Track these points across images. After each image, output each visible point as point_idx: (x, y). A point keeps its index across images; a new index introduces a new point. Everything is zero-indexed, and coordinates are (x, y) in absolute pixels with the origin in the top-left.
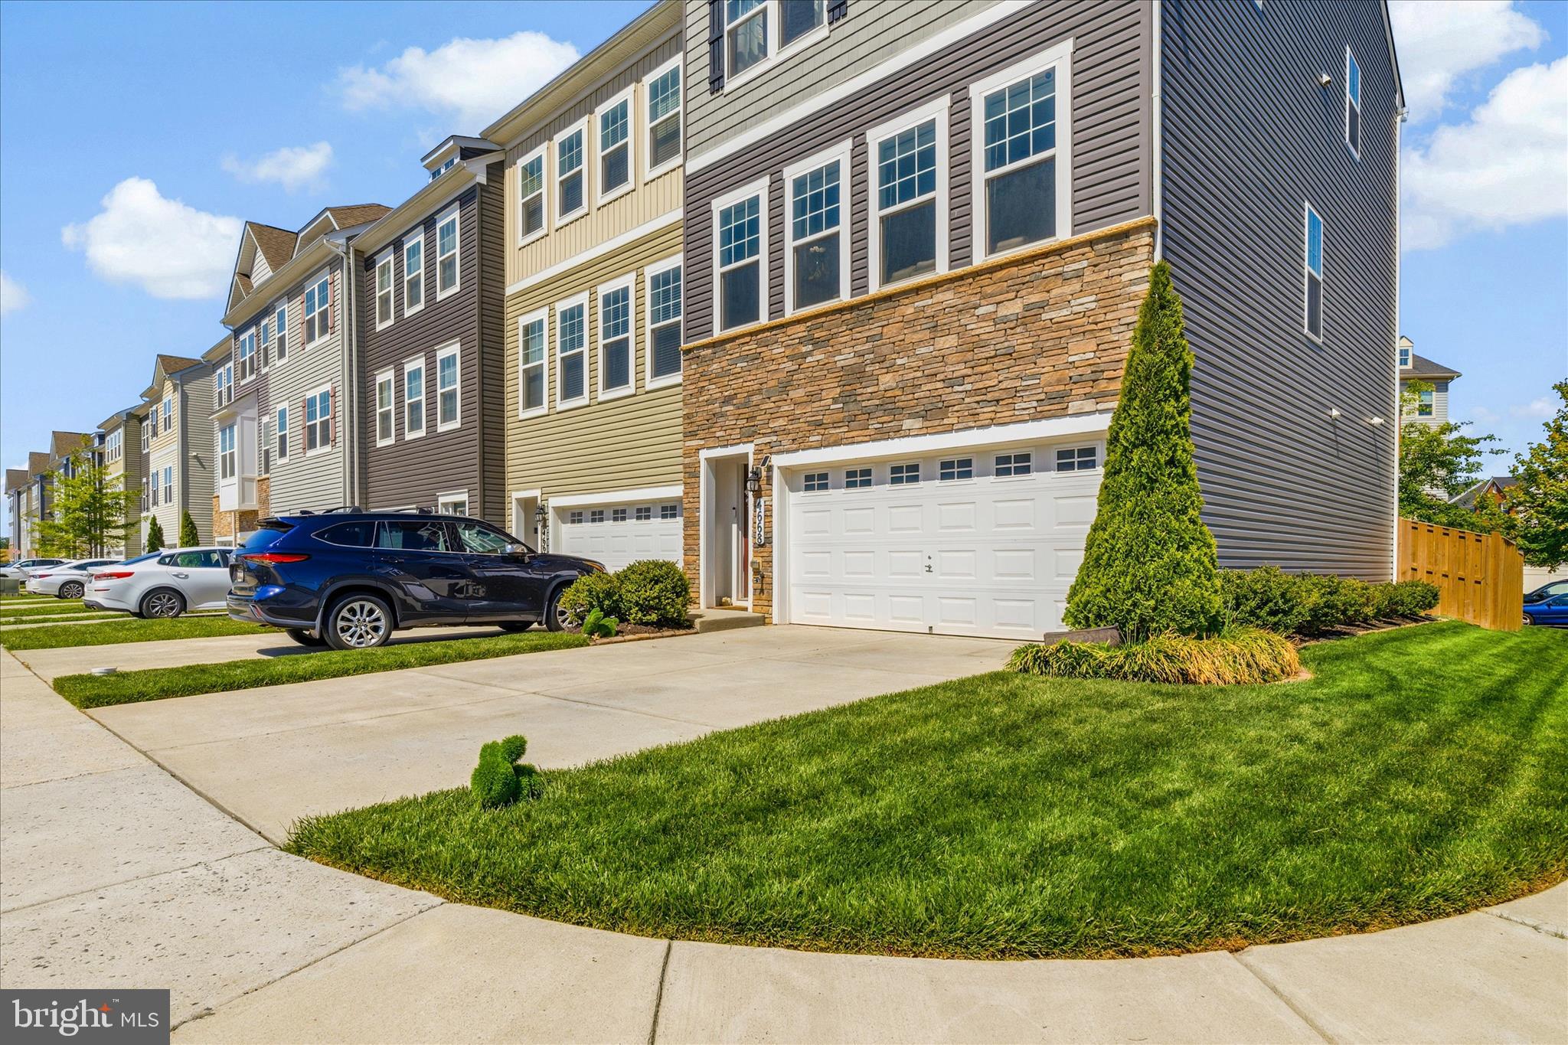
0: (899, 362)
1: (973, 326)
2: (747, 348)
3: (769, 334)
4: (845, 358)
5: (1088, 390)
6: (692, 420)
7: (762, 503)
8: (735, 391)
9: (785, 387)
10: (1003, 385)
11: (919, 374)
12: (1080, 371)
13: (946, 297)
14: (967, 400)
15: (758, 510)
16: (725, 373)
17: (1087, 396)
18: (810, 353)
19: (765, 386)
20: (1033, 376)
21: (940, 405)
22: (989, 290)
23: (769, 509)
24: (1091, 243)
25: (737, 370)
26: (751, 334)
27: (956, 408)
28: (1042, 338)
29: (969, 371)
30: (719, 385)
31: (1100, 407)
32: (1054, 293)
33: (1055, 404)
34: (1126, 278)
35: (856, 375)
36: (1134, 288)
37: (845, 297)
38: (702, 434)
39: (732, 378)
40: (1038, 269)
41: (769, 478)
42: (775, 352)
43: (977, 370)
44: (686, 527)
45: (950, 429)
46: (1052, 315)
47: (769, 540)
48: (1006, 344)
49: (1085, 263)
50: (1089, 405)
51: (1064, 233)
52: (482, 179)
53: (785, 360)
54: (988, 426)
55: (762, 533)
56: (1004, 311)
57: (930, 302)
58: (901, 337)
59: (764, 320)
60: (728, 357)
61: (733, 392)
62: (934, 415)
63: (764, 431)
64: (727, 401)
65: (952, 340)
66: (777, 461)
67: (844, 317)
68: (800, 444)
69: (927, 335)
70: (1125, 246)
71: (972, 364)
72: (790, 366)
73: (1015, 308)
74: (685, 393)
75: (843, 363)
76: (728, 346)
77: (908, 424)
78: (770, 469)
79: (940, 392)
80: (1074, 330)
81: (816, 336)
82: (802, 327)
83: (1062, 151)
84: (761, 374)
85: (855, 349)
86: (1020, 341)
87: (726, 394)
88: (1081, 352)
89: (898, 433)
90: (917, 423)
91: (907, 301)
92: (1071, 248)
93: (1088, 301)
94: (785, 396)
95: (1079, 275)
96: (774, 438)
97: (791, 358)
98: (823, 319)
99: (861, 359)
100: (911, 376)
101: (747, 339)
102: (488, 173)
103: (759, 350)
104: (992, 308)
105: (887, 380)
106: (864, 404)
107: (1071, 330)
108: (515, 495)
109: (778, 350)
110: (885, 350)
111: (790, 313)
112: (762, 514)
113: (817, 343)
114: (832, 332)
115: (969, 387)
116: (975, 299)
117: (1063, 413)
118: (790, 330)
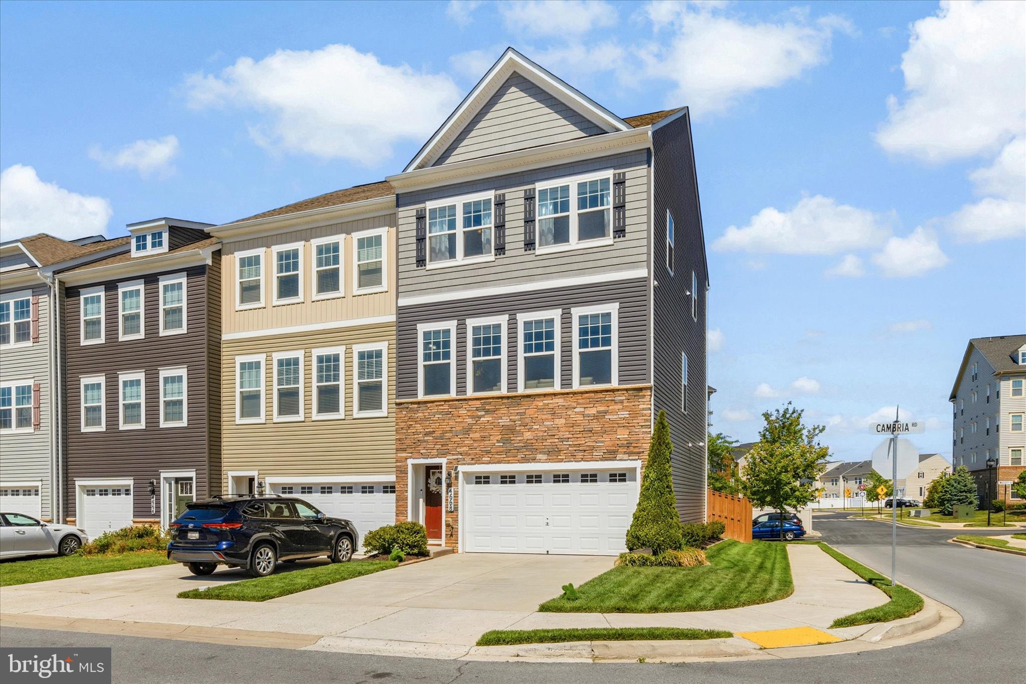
0: (535, 427)
1: (573, 416)
2: (442, 408)
3: (457, 402)
4: (505, 421)
5: (626, 450)
6: (403, 442)
7: (452, 490)
8: (434, 430)
9: (468, 430)
10: (586, 444)
11: (546, 434)
12: (621, 442)
13: (560, 401)
14: (570, 449)
15: (450, 494)
16: (426, 419)
17: (625, 453)
18: (483, 416)
19: (453, 429)
20: (602, 442)
21: (556, 450)
22: (581, 401)
23: (456, 493)
24: (627, 390)
25: (434, 419)
26: (445, 401)
27: (564, 452)
28: (606, 426)
29: (571, 436)
30: (423, 425)
31: (630, 458)
32: (611, 408)
33: (611, 455)
34: (641, 407)
35: (510, 431)
36: (643, 412)
37: (504, 391)
38: (409, 450)
39: (431, 422)
40: (604, 396)
41: (457, 478)
42: (460, 412)
43: (575, 436)
44: (397, 500)
45: (561, 461)
46: (610, 417)
47: (456, 509)
48: (589, 427)
49: (624, 398)
50: (626, 457)
51: (615, 383)
52: (209, 262)
53: (467, 417)
54: (581, 461)
55: (452, 506)
56: (587, 412)
57: (551, 401)
58: (537, 416)
59: (453, 394)
60: (429, 411)
61: (432, 430)
62: (554, 454)
63: (454, 453)
64: (427, 434)
65: (563, 421)
66: (461, 469)
67: (503, 401)
68: (476, 460)
69: (549, 417)
70: (640, 394)
71: (573, 433)
72: (470, 421)
73: (593, 411)
74: (397, 427)
75: (503, 424)
76: (429, 405)
77: (539, 456)
78: (457, 473)
79: (557, 444)
80: (619, 425)
81: (486, 408)
82: (478, 402)
83: (614, 348)
84: (452, 423)
85: (511, 418)
86: (595, 426)
87: (428, 430)
88: (623, 434)
89: (534, 460)
90: (544, 457)
91: (538, 399)
92: (618, 390)
93: (625, 414)
94: (467, 436)
95: (622, 402)
96: (461, 457)
97: (472, 417)
98: (492, 400)
99: (513, 423)
100: (542, 434)
101: (443, 403)
102: (213, 258)
103: (450, 410)
104: (582, 410)
105: (528, 435)
106: (515, 445)
107: (617, 425)
108: (231, 474)
109: (462, 412)
110: (527, 421)
111: (470, 393)
112: (453, 496)
113: (488, 412)
114: (497, 407)
115: (571, 443)
116: (574, 404)
117: (614, 459)
118: (470, 403)
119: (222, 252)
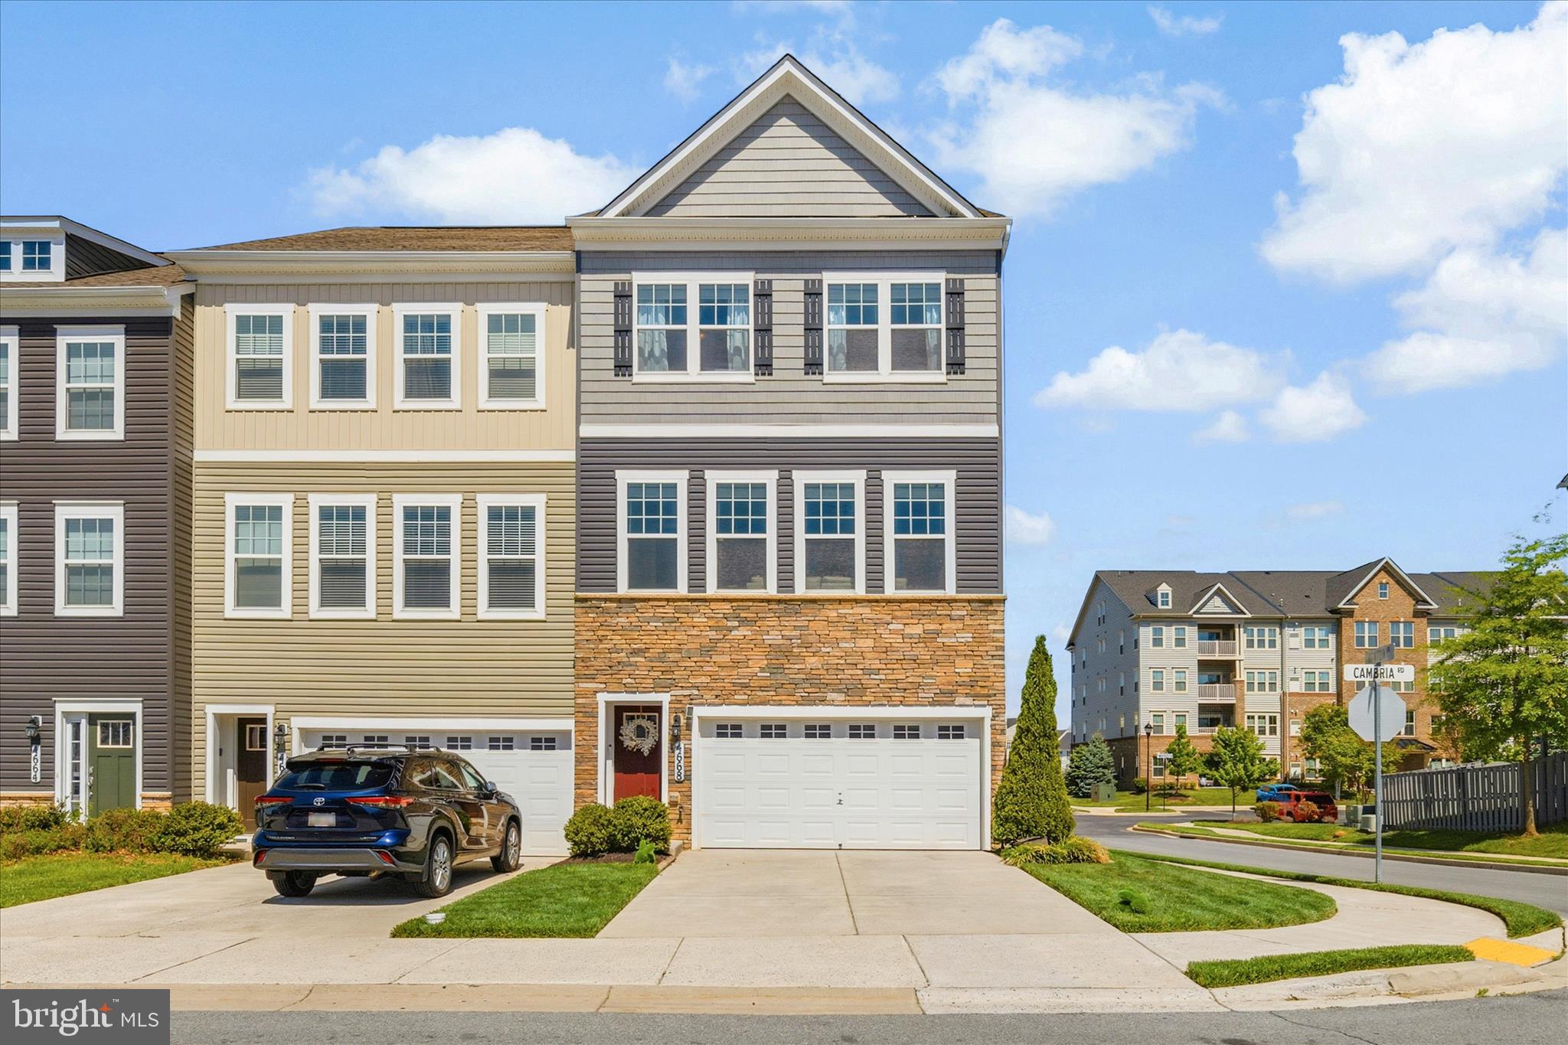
0: (824, 650)
1: (886, 636)
2: (662, 610)
3: (689, 603)
4: (774, 637)
5: (968, 691)
6: (589, 664)
7: (682, 746)
8: (647, 646)
9: (708, 650)
10: (910, 680)
11: (843, 662)
12: (962, 679)
13: (865, 611)
14: (881, 686)
15: (677, 752)
16: (633, 628)
17: (967, 695)
18: (735, 628)
19: (682, 646)
20: (931, 677)
21: (860, 686)
22: (898, 614)
23: (688, 751)
24: (969, 601)
25: (649, 628)
26: (668, 600)
27: (872, 690)
28: (937, 653)
29: (884, 667)
30: (626, 637)
31: (976, 703)
32: (944, 626)
33: (945, 697)
34: (992, 627)
35: (781, 654)
36: (995, 635)
37: (772, 590)
38: (603, 678)
39: (642, 633)
40: (933, 608)
41: (689, 727)
42: (695, 620)
43: (889, 666)
44: (578, 762)
45: (868, 704)
46: (944, 640)
47: (688, 778)
48: (912, 653)
49: (965, 613)
50: (969, 701)
51: (950, 590)
52: (177, 313)
53: (708, 629)
54: (898, 705)
55: (682, 771)
56: (908, 630)
57: (851, 611)
58: (828, 632)
59: (682, 589)
60: (637, 615)
61: (644, 646)
62: (855, 693)
63: (684, 685)
64: (635, 652)
65: (870, 643)
66: (699, 711)
67: (770, 607)
68: (722, 699)
69: (848, 634)
70: (990, 608)
71: (886, 662)
72: (712, 634)
73: (917, 630)
74: (577, 638)
75: (770, 642)
76: (638, 605)
77: (831, 696)
78: (689, 719)
79: (860, 677)
80: (959, 653)
81: (742, 615)
82: (728, 606)
83: (949, 536)
84: (680, 636)
85: (783, 633)
86: (921, 652)
87: (635, 646)
88: (964, 667)
89: (823, 701)
90: (841, 697)
91: (831, 607)
92: (956, 601)
93: (966, 637)
94: (708, 659)
95: (961, 618)
96: (696, 692)
97: (717, 628)
98: (751, 604)
99: (788, 642)
100: (837, 661)
101: (665, 603)
102: (182, 306)
103: (676, 615)
104: (901, 627)
105: (812, 662)
106: (791, 676)
107: (952, 653)
108: (211, 710)
109: (699, 619)
110: (811, 639)
111: (712, 589)
112: (682, 755)
113: (744, 622)
114: (759, 615)
115: (883, 677)
116: (888, 618)
117: (951, 704)
118: (713, 605)
119: (197, 299)
